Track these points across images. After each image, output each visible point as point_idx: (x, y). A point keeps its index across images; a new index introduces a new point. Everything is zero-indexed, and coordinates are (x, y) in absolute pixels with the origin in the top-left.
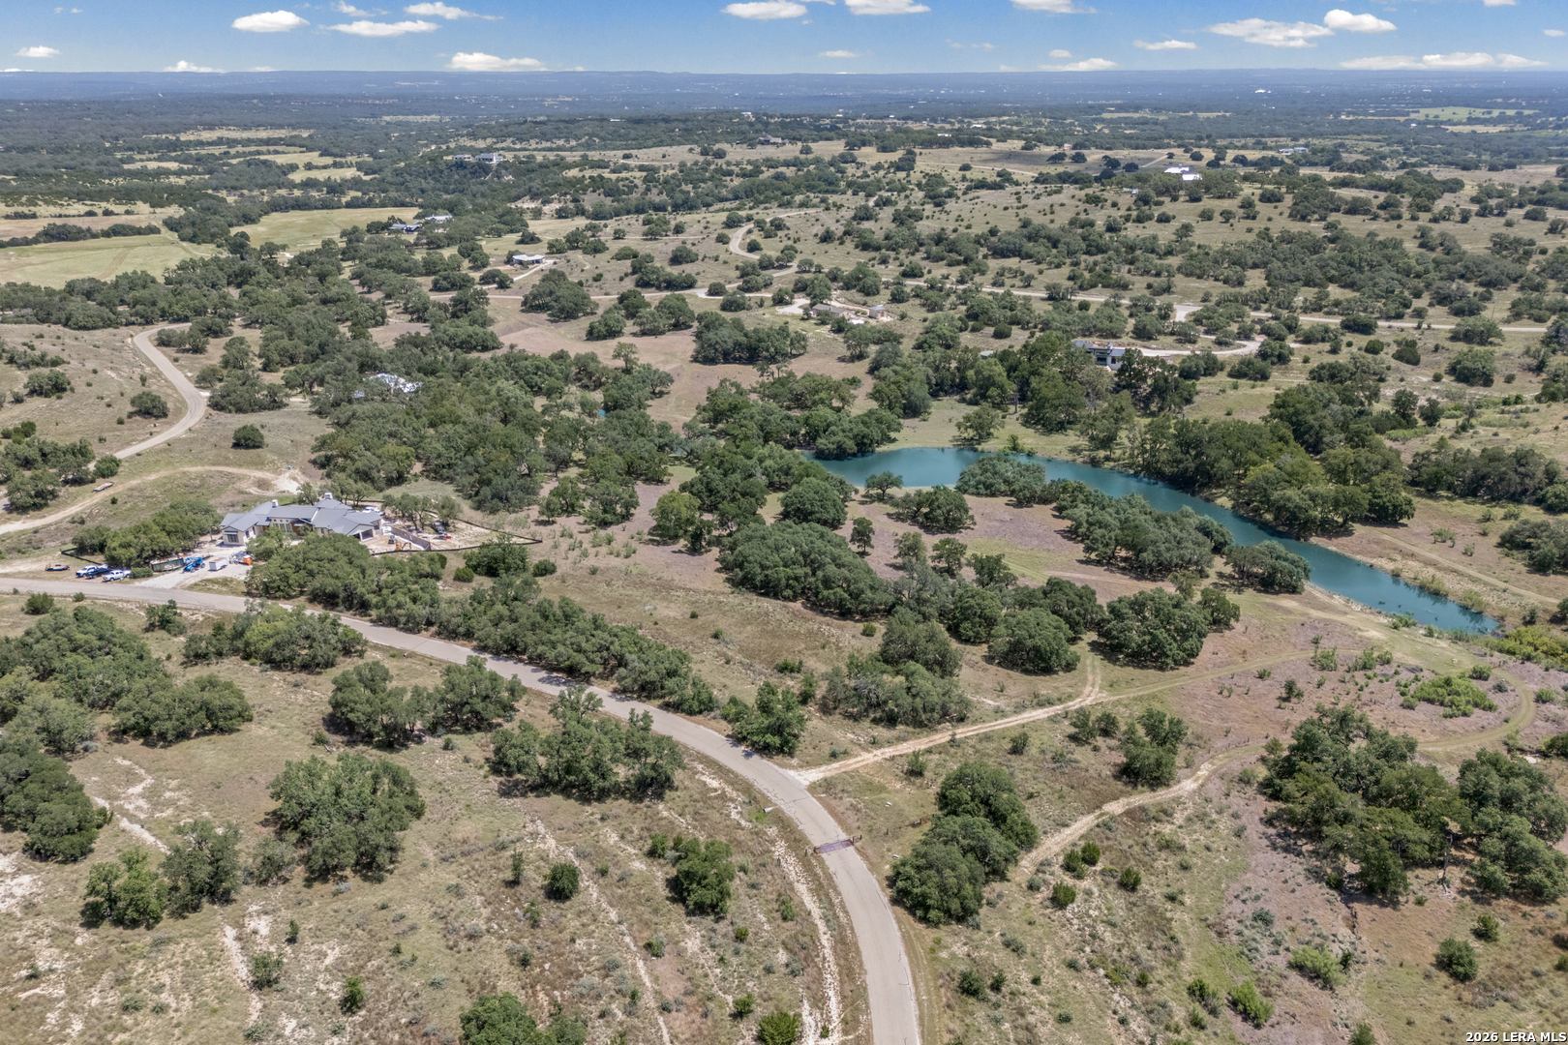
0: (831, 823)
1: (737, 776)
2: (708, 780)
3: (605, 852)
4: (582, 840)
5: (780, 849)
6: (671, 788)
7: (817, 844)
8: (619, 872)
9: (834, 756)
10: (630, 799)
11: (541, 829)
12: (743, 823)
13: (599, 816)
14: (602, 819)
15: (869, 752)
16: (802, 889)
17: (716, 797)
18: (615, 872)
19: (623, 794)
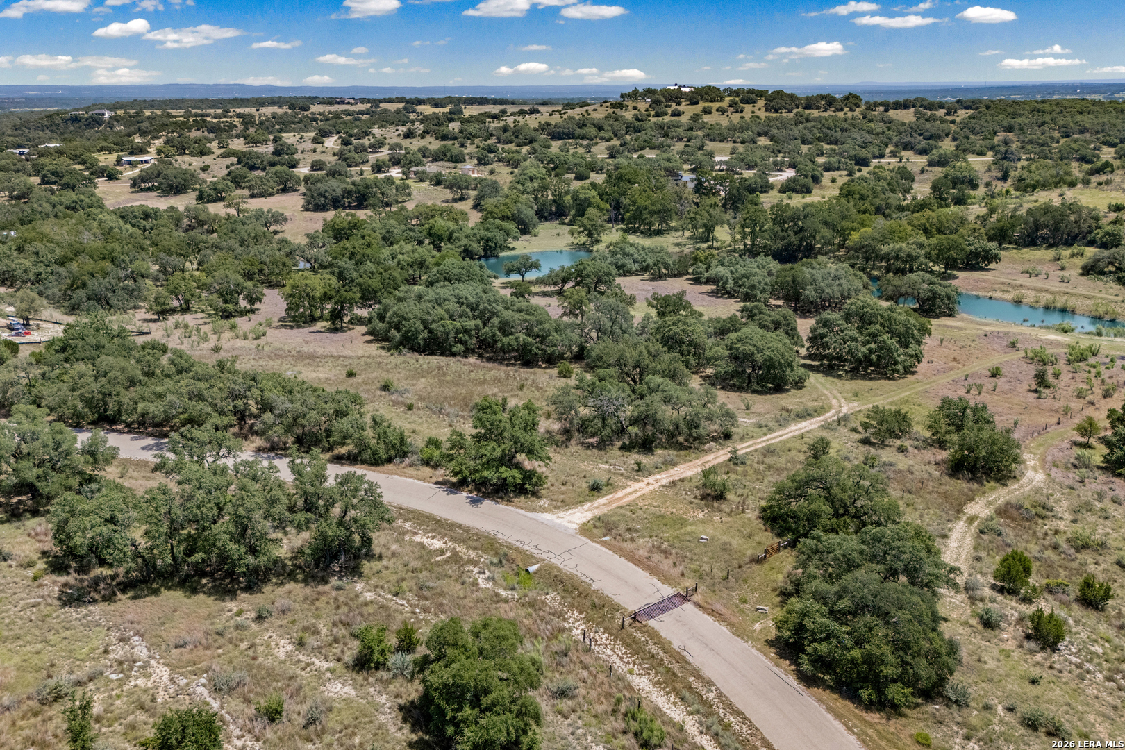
0: (640, 576)
1: (467, 530)
2: (426, 541)
3: (271, 674)
4: (222, 662)
5: (576, 626)
6: (370, 556)
7: (633, 607)
8: (304, 708)
9: (596, 488)
10: (305, 581)
11: (141, 651)
12: (503, 593)
13: (253, 615)
14: (260, 618)
15: (638, 481)
16: (642, 683)
17: (447, 561)
18: (296, 711)
19: (291, 576)
